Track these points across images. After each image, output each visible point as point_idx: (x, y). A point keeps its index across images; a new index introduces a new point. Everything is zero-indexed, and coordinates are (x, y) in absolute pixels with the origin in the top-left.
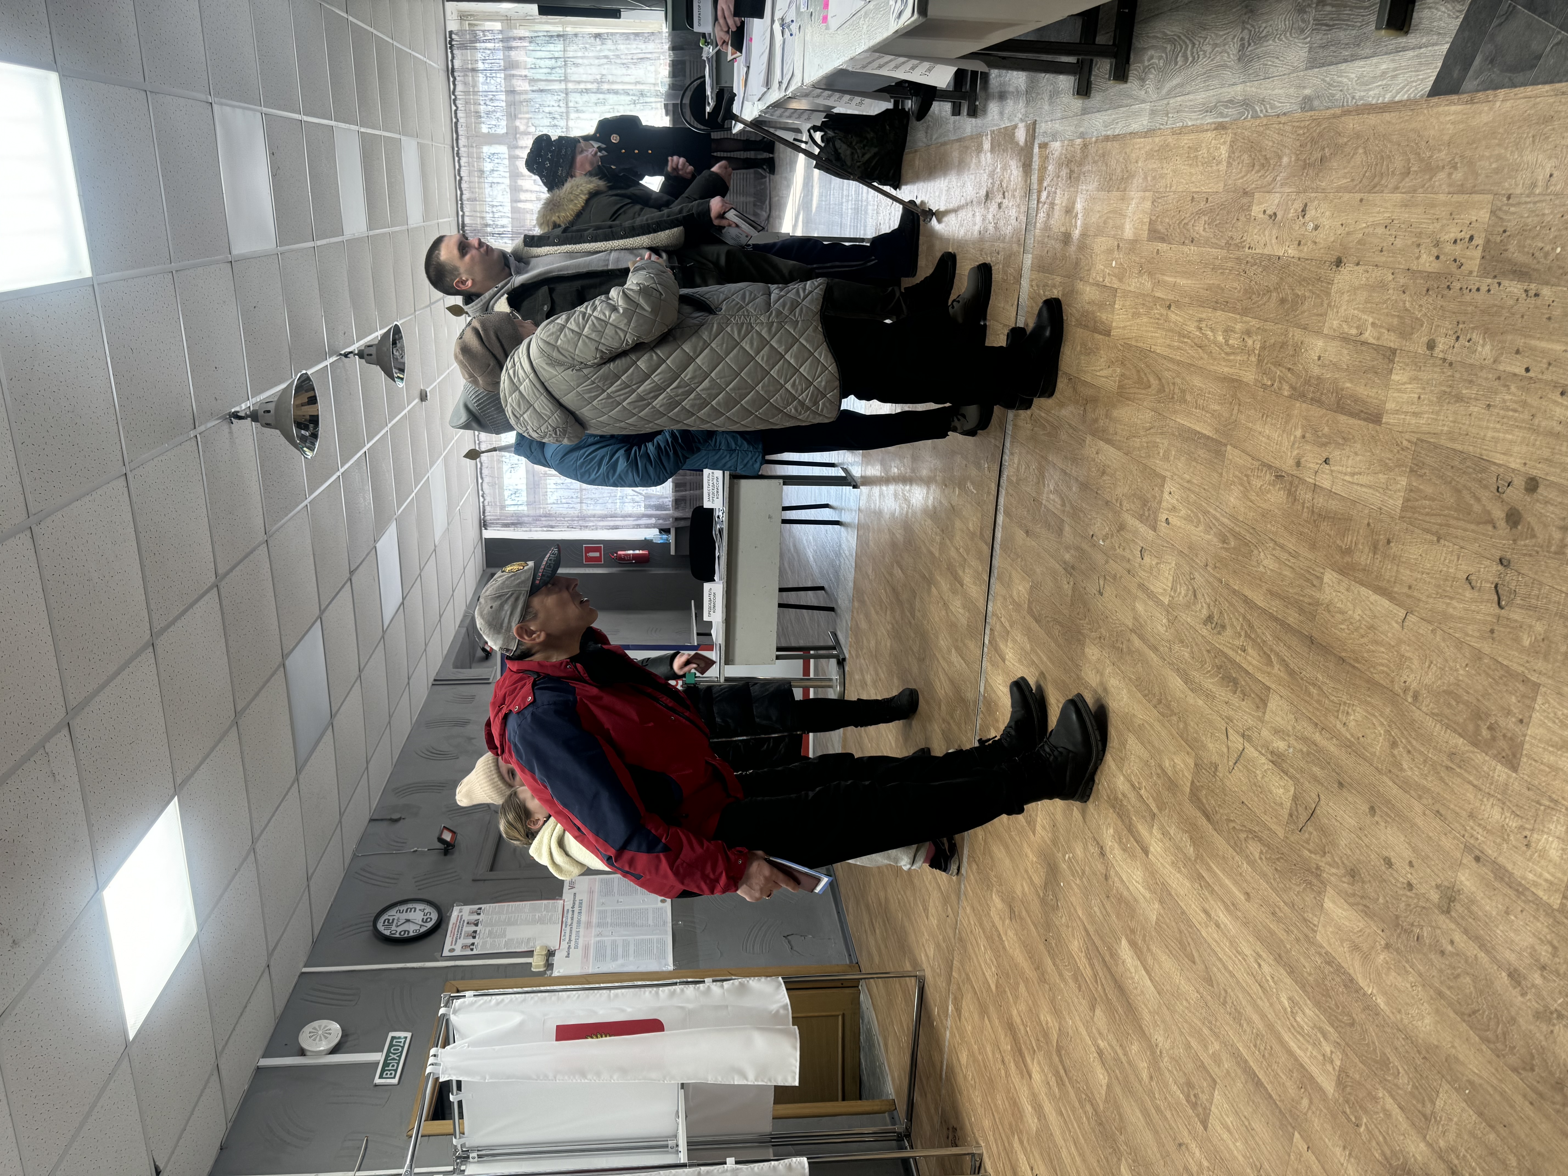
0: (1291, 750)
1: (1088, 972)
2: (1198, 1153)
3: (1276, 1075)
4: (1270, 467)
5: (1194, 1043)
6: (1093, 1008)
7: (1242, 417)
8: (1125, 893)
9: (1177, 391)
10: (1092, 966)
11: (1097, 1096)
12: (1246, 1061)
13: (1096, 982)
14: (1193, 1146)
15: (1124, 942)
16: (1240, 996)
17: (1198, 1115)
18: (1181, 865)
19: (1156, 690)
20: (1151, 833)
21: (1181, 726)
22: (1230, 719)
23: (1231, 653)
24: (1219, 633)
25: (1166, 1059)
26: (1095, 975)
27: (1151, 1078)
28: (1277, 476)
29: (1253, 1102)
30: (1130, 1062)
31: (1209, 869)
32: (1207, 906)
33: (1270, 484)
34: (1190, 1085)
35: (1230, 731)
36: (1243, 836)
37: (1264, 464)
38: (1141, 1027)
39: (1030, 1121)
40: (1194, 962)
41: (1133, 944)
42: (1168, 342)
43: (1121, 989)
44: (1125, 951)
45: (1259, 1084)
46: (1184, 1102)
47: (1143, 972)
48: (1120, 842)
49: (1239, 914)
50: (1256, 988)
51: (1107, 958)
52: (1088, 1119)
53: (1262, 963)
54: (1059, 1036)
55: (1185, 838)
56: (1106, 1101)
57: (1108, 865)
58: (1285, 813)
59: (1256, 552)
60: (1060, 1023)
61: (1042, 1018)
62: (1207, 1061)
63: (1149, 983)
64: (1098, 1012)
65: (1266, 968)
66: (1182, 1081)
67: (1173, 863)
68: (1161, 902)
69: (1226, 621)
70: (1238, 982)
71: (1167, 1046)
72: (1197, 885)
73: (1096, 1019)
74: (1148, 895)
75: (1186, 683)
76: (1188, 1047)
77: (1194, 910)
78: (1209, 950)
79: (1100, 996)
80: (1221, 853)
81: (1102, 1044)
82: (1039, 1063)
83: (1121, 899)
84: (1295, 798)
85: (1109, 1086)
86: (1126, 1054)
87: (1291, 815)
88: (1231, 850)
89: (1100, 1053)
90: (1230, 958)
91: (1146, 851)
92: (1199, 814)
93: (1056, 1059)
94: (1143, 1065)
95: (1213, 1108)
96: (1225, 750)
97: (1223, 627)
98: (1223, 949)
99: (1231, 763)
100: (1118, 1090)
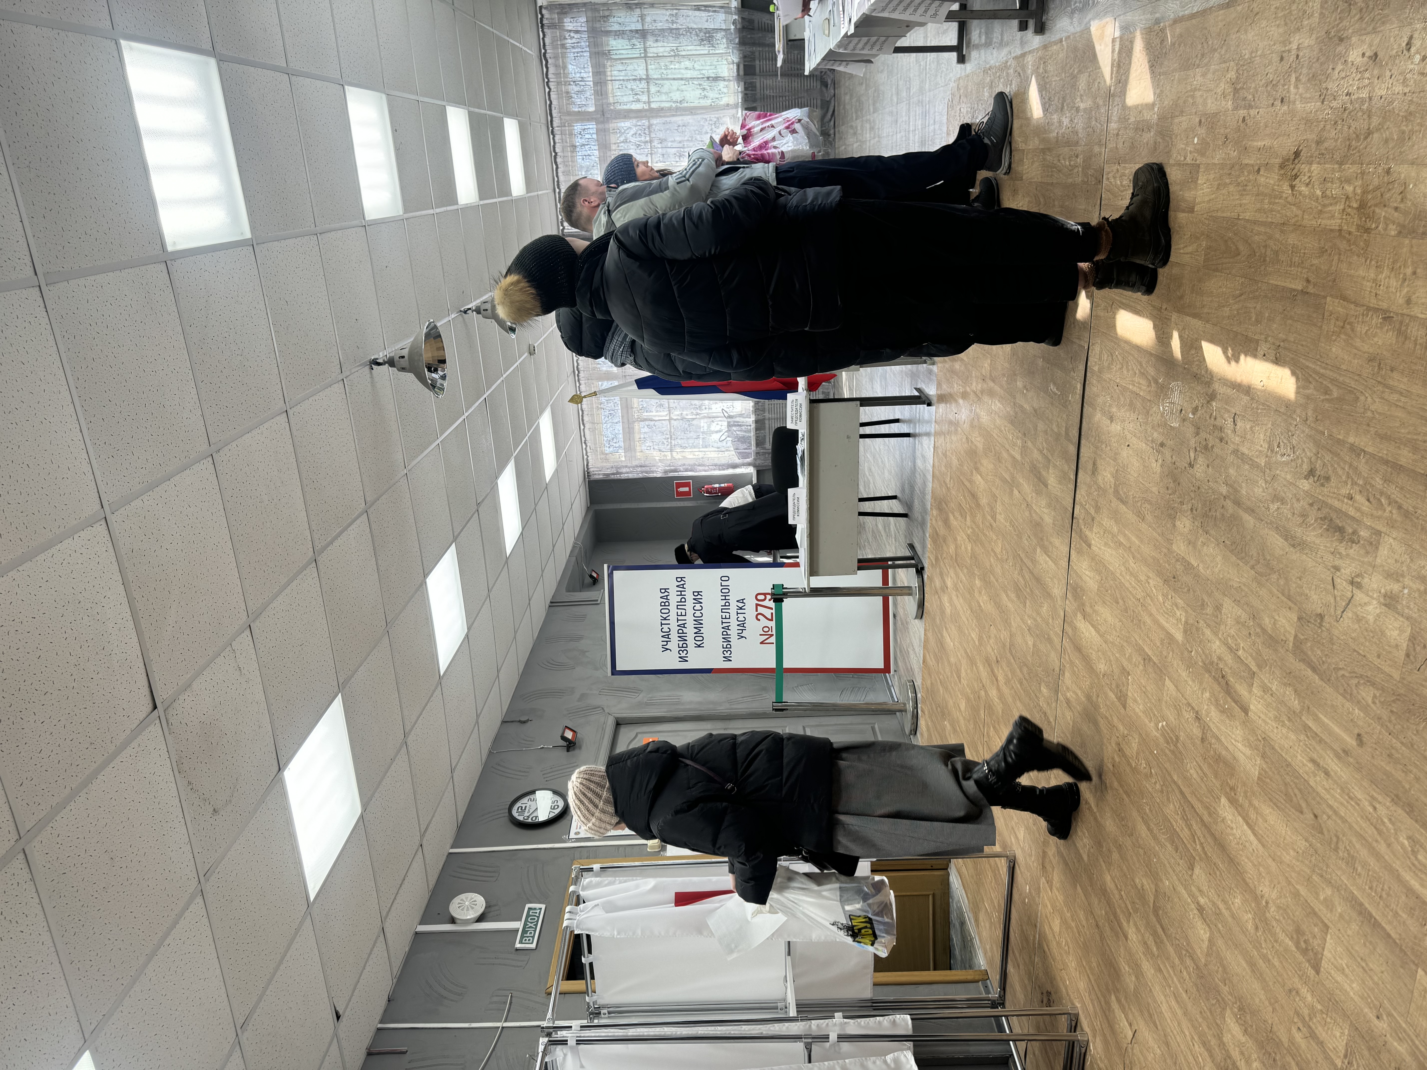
0: (1406, 591)
1: (1185, 834)
2: (1309, 998)
3: (1396, 914)
4: (1376, 310)
5: (1303, 891)
6: (1192, 868)
7: (1344, 267)
8: (1224, 752)
9: (1268, 252)
10: (1190, 827)
11: (1198, 951)
12: (1361, 904)
13: (1195, 842)
14: (1304, 991)
15: (1224, 800)
16: (1354, 840)
17: (1309, 961)
18: (1285, 718)
19: (1254, 552)
20: (1250, 692)
21: (1282, 582)
22: (1337, 569)
23: (1336, 504)
24: (1323, 485)
25: (1272, 909)
26: (1193, 836)
27: (1257, 928)
28: (1384, 319)
29: (1371, 943)
30: (1233, 916)
31: (1317, 719)
32: (1315, 756)
33: (1377, 327)
34: (1299, 931)
35: (1338, 581)
36: (1355, 681)
37: (1369, 309)
38: (1244, 880)
39: (1128, 980)
40: (1302, 812)
41: (1233, 802)
42: (1258, 206)
43: (1222, 846)
44: (1225, 810)
45: (1376, 925)
46: (1294, 949)
47: (1245, 827)
48: (1217, 705)
49: (1351, 760)
50: (1371, 831)
51: (1206, 818)
52: (1189, 974)
53: (1377, 806)
54: (1156, 896)
55: (1289, 691)
56: (1208, 955)
57: (1205, 728)
58: (1401, 655)
59: (1362, 398)
60: (1157, 885)
61: (1137, 881)
62: (1318, 907)
63: (1252, 838)
64: (1197, 871)
65: (1382, 811)
66: (1290, 928)
67: (1276, 717)
68: (1264, 756)
69: (1330, 472)
70: (1351, 827)
71: (1274, 895)
72: (1302, 737)
73: (1194, 877)
74: (1248, 752)
75: (1286, 540)
76: (1296, 895)
77: (1300, 760)
78: (1318, 799)
79: (1200, 856)
80: (1329, 702)
81: (1202, 901)
82: (1136, 925)
83: (1219, 759)
84: (1413, 639)
85: (1210, 940)
86: (1229, 908)
87: (1408, 655)
88: (1340, 697)
89: (1201, 909)
90: (1342, 804)
91: (1245, 710)
92: (1303, 666)
93: (1153, 919)
94: (1248, 918)
95: (1326, 953)
96: (1332, 601)
97: (1328, 479)
98: (1333, 796)
99: (1339, 612)
100: (1220, 942)
